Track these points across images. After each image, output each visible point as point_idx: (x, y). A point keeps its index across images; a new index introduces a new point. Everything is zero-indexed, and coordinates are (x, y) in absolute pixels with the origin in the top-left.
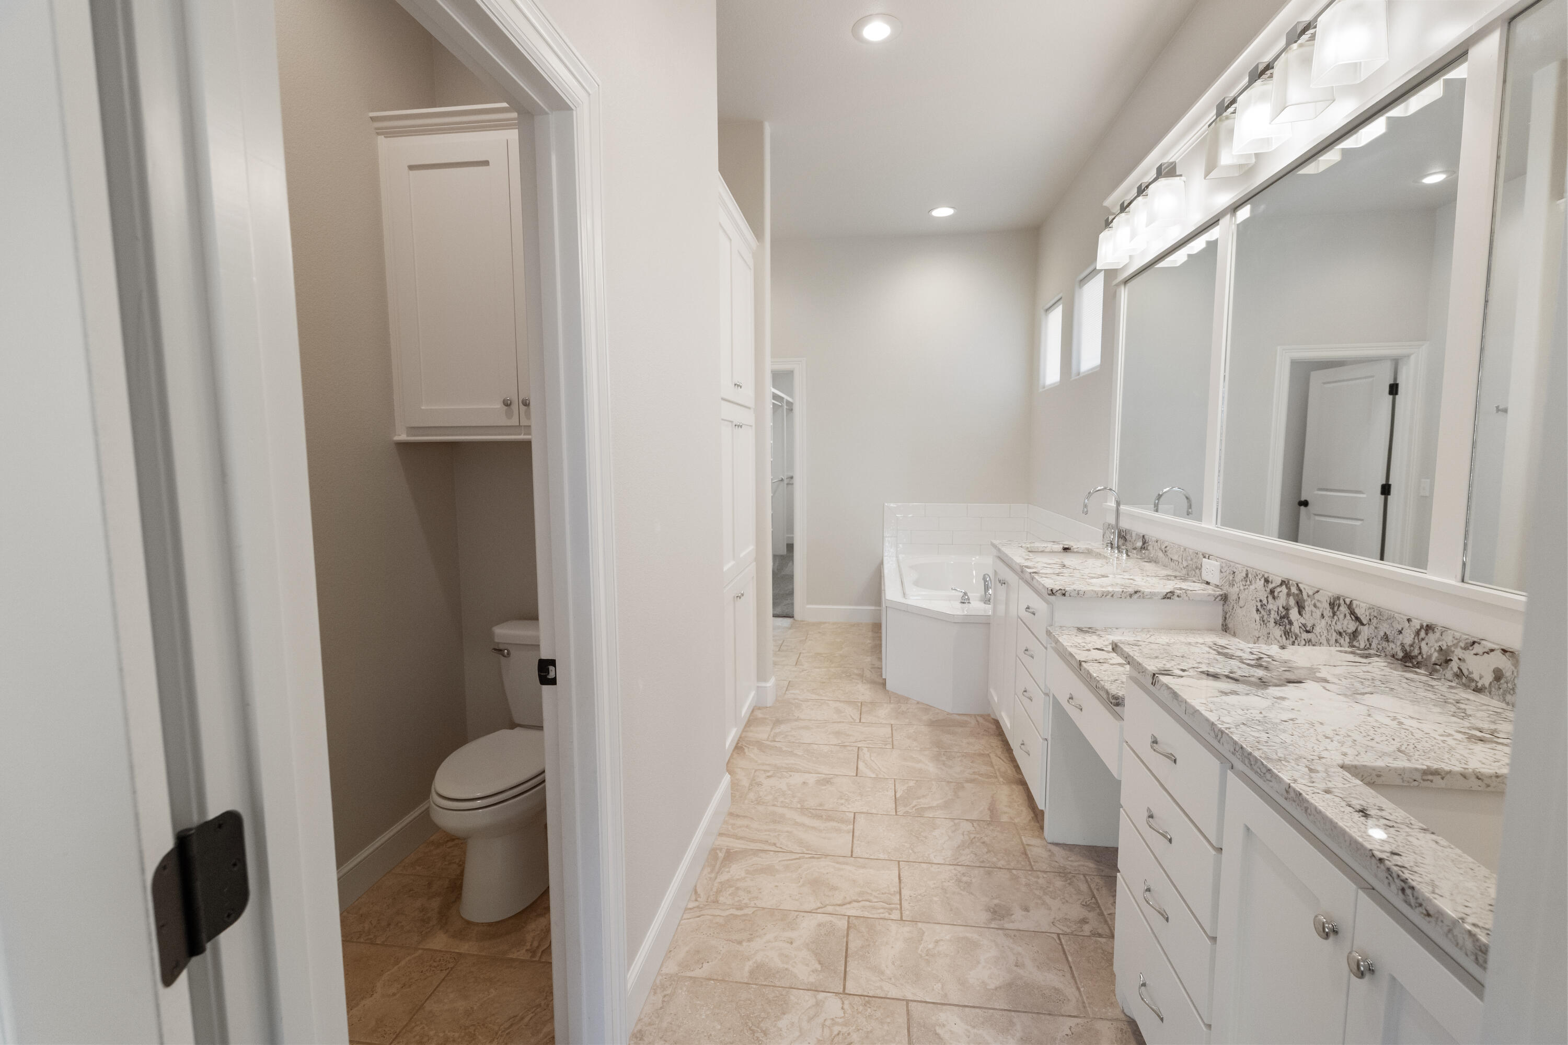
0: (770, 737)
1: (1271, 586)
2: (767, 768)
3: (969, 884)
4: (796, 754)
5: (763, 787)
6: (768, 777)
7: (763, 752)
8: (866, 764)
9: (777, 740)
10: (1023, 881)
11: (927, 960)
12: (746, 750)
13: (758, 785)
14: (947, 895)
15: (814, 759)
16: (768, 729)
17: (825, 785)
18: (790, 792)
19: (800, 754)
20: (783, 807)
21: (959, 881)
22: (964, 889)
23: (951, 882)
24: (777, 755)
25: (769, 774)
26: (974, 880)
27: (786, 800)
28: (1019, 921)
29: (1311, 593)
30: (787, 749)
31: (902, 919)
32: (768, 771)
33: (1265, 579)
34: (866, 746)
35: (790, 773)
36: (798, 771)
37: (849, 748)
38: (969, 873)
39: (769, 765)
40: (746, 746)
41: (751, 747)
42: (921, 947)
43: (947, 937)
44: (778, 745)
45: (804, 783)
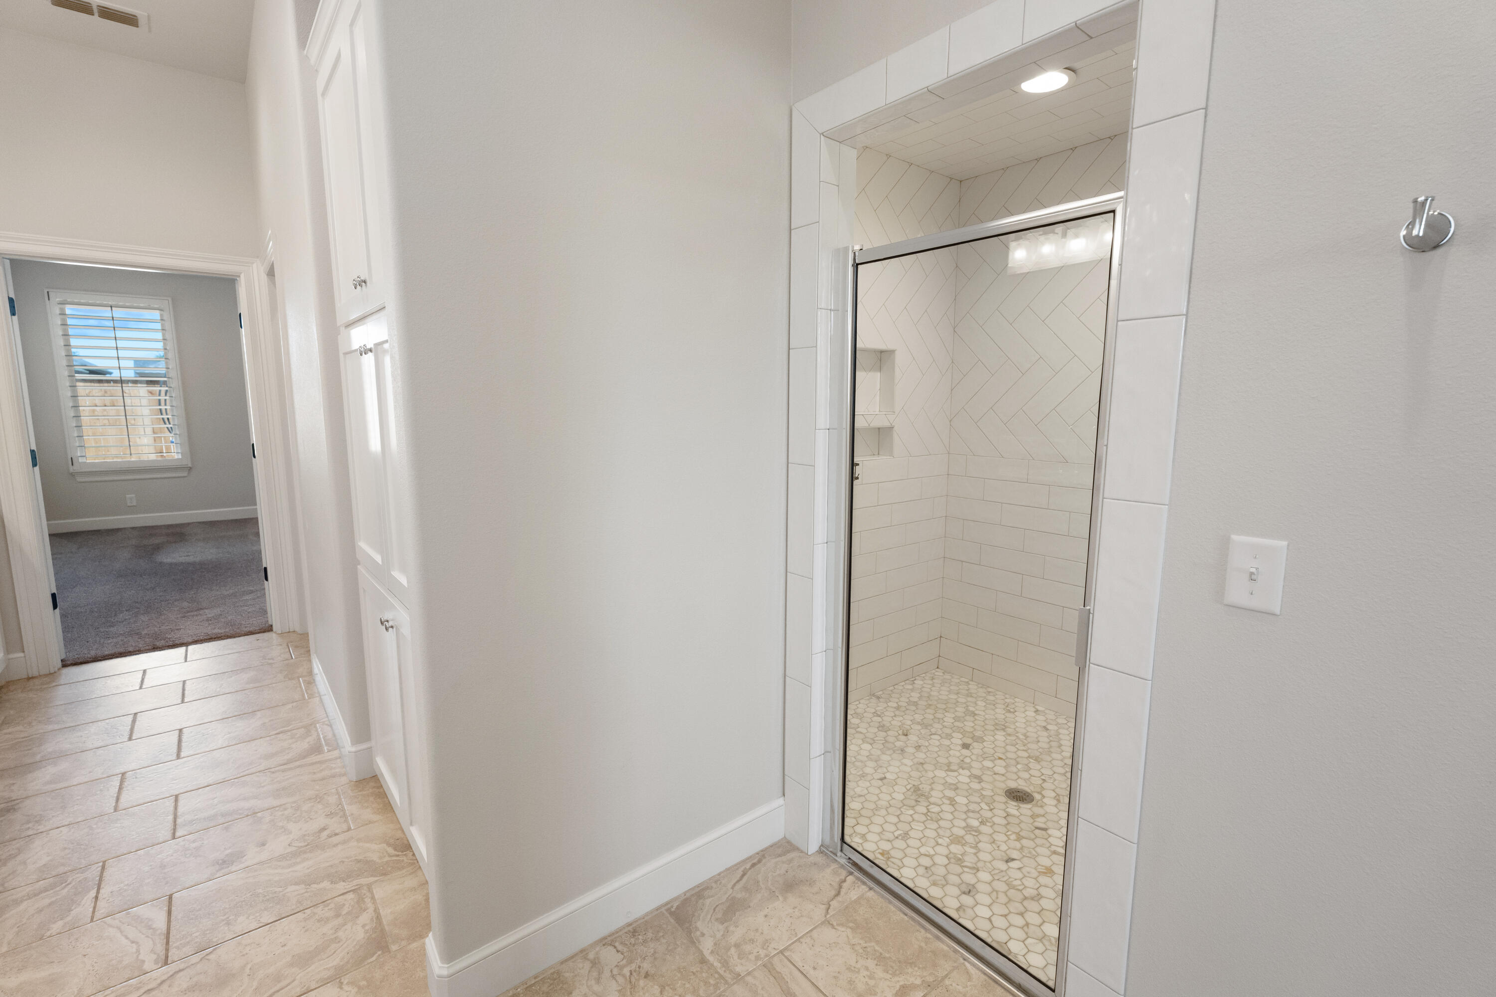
0: (368, 894)
2: (335, 840)
4: (296, 884)
5: (324, 814)
6: (324, 829)
7: (359, 861)
8: (150, 928)
9: (351, 896)
12: (391, 850)
13: (331, 813)
15: (260, 891)
16: (387, 914)
17: (227, 855)
18: (281, 824)
19: (291, 888)
20: (281, 805)
24: (331, 866)
25: (325, 833)
27: (280, 813)
30: (322, 885)
32: (330, 836)
34: (154, 974)
35: (294, 849)
36: (282, 857)
37: (188, 950)
39: (336, 845)
40: (398, 856)
41: (387, 859)
44: (342, 887)
45: (263, 845)
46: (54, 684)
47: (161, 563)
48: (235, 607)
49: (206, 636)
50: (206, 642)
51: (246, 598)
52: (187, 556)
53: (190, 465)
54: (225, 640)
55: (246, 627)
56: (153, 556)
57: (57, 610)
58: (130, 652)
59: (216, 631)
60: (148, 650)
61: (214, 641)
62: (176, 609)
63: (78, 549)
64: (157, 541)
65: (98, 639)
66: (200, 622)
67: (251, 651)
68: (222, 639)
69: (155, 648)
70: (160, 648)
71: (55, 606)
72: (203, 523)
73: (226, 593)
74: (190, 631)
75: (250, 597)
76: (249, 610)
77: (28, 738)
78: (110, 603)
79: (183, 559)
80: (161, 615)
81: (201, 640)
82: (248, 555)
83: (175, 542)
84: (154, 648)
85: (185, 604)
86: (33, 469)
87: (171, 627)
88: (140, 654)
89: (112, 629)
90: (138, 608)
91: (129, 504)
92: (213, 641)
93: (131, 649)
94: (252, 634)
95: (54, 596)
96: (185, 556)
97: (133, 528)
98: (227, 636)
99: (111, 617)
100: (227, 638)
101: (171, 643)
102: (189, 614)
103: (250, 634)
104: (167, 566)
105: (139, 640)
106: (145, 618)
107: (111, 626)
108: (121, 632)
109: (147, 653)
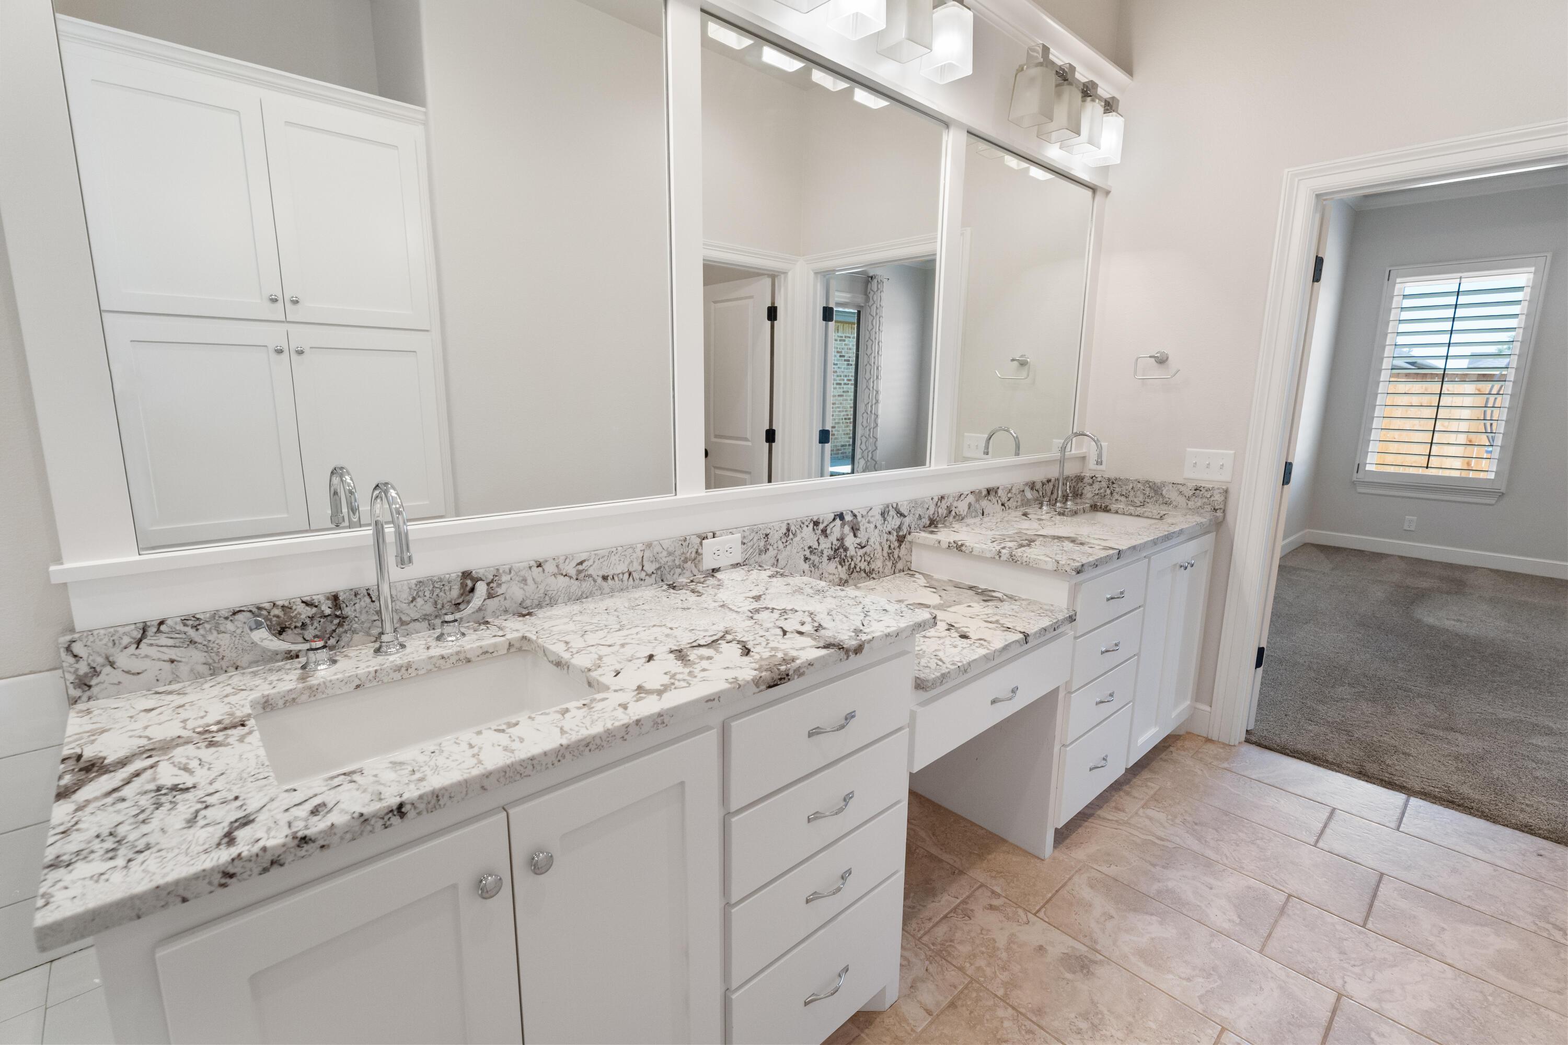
1: (821, 526)
3: (1085, 1016)
10: (1004, 976)
11: (1213, 971)
14: (1130, 1019)
21: (1095, 1027)
22: (1097, 1014)
23: (1108, 1033)
26: (1072, 1015)
28: (1060, 944)
29: (864, 513)
31: (1223, 1030)
33: (814, 522)
38: (1068, 1029)
42: (1215, 985)
43: (1171, 976)
46: (1226, 765)
47: (1418, 621)
48: (1511, 752)
49: (1446, 792)
50: (1442, 805)
51: (1537, 740)
52: (1458, 620)
53: (1503, 490)
54: (1475, 819)
55: (1522, 811)
56: (1412, 607)
57: (1260, 670)
58: (1327, 761)
59: (1465, 790)
60: (1352, 771)
61: (1456, 810)
62: (1415, 712)
63: (1333, 569)
64: (1424, 584)
65: (1299, 716)
66: (1443, 755)
67: (1520, 877)
68: (1471, 814)
69: (1362, 774)
70: (1368, 777)
71: (1259, 664)
72: (1496, 572)
73: (1503, 715)
74: (1422, 767)
75: (1545, 744)
76: (1538, 774)
77: (1162, 843)
78: (1335, 664)
79: (1449, 624)
80: (1390, 713)
81: (1435, 797)
82: (1558, 650)
83: (1448, 593)
84: (1360, 773)
85: (1431, 709)
86: (1283, 488)
87: (1397, 744)
88: (1339, 772)
89: (1320, 707)
90: (1364, 687)
91: (1406, 527)
92: (1453, 808)
93: (1330, 758)
94: (1532, 834)
95: (1261, 651)
96: (1454, 620)
97: (1401, 557)
98: (1483, 812)
99: (1327, 686)
100: (1480, 817)
101: (1386, 776)
102: (1432, 731)
103: (1527, 832)
104: (1426, 628)
105: (1346, 746)
106: (1365, 706)
107: (1321, 701)
108: (1329, 719)
109: (1348, 775)
